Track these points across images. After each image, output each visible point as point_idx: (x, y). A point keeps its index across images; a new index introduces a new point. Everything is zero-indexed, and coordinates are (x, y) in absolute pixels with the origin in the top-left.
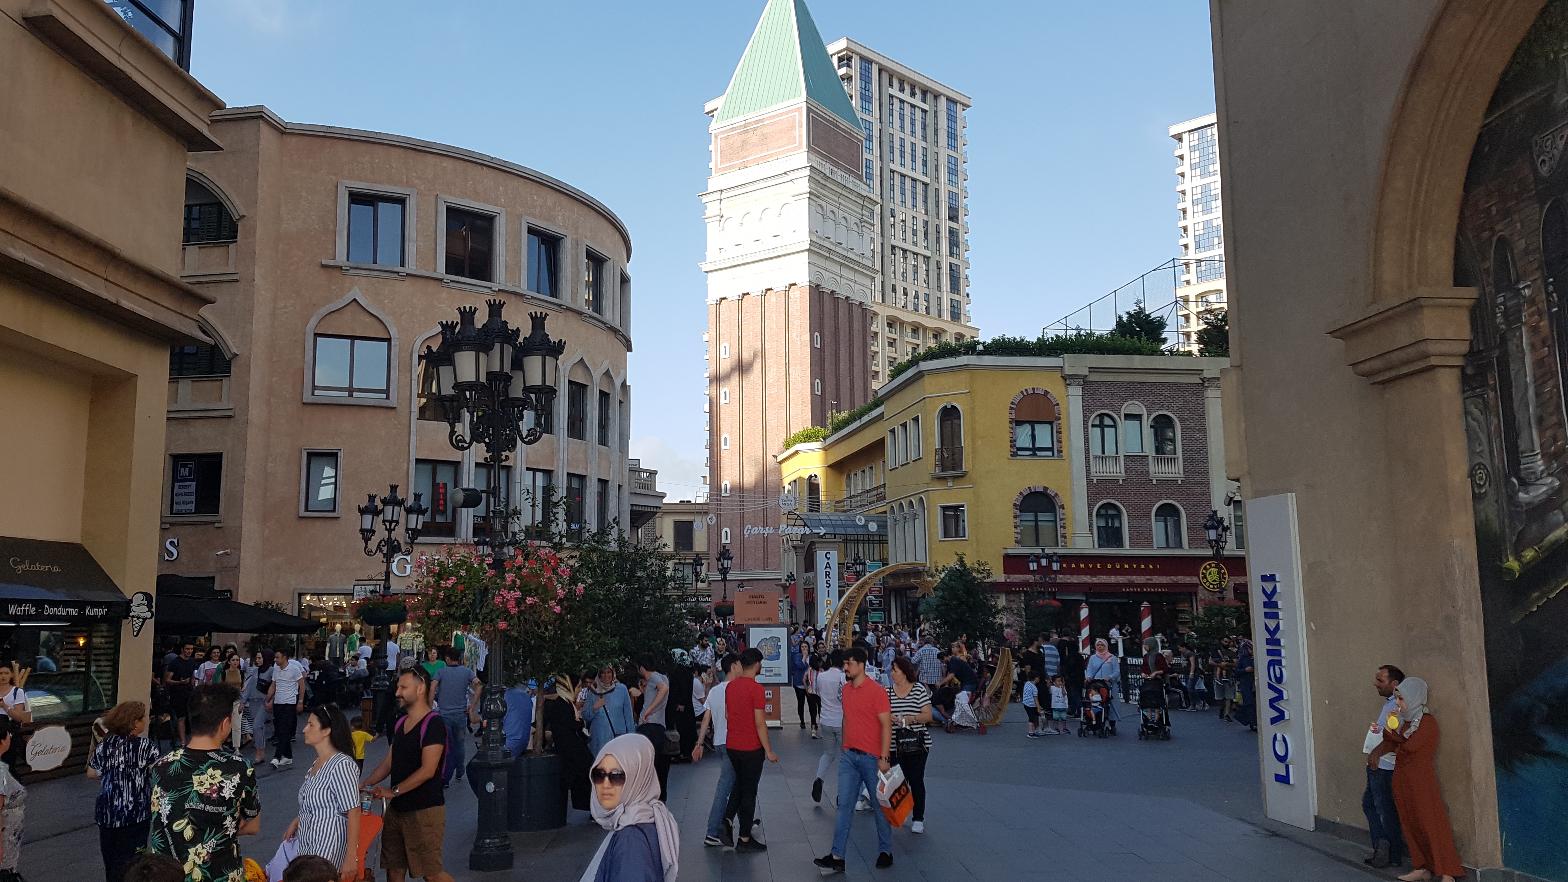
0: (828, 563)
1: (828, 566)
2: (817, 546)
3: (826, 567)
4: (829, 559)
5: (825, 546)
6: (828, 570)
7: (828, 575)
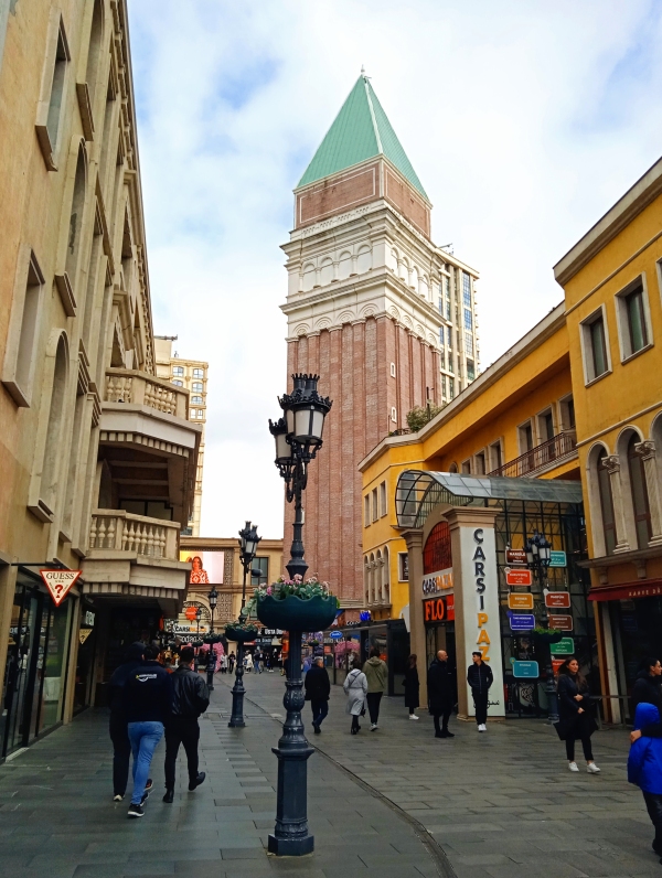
0: (479, 549)
1: (479, 554)
2: (460, 518)
3: (477, 556)
4: (481, 541)
5: (473, 519)
6: (479, 560)
7: (479, 569)
